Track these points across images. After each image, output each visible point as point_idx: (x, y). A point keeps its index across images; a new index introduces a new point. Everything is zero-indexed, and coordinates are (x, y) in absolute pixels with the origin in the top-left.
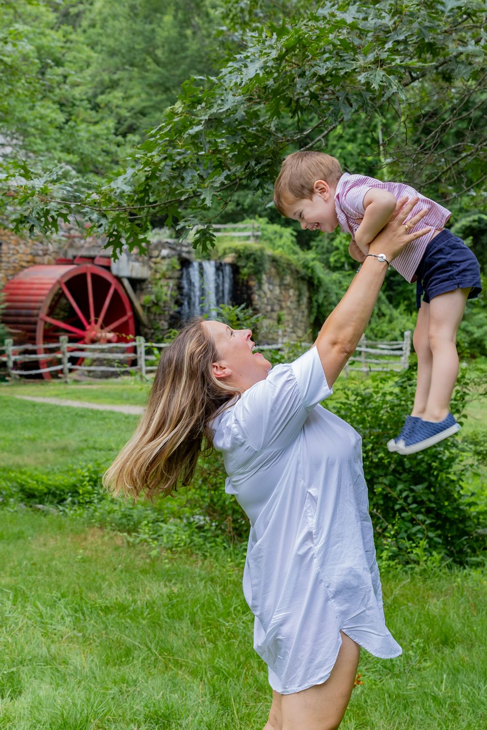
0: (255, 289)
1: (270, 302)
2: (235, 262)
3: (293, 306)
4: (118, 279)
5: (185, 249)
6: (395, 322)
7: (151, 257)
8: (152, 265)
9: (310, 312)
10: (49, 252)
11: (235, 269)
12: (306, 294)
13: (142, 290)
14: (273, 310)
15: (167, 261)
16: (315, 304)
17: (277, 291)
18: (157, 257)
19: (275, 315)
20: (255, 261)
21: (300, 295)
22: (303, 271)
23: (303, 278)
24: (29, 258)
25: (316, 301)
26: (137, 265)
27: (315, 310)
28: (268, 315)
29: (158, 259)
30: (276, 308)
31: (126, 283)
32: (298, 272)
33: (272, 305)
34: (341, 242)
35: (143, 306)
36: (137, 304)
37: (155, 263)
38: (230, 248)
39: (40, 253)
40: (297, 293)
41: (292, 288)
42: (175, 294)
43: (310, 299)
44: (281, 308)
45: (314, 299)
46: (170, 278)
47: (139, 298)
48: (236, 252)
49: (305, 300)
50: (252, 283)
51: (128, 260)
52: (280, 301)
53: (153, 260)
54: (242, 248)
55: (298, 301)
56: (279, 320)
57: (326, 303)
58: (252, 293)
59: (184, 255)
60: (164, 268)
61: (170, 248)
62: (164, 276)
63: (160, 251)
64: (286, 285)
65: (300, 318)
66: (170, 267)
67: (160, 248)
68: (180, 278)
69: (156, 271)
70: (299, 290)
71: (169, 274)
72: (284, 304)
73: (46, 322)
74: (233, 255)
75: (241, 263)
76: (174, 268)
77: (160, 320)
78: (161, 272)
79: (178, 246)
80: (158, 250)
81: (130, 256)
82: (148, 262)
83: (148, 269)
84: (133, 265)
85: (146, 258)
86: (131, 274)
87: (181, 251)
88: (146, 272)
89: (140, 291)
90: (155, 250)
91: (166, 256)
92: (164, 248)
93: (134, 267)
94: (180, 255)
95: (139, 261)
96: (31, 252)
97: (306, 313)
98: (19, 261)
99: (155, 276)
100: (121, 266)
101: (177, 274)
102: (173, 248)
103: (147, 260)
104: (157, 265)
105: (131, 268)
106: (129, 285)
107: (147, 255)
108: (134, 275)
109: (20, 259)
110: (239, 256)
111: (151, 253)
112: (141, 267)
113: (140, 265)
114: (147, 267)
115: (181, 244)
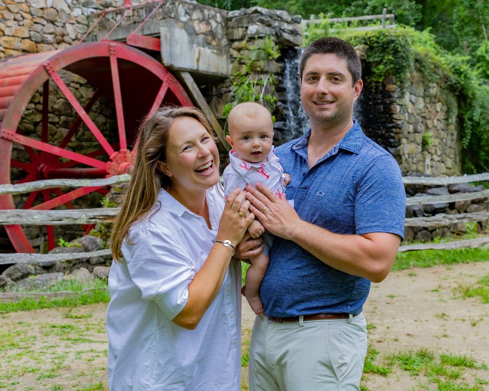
0: (396, 95)
1: (413, 120)
2: (365, 57)
3: (441, 125)
4: (175, 73)
5: (285, 26)
7: (232, 41)
8: (235, 53)
9: (461, 136)
10: (66, 38)
11: (367, 69)
12: (455, 112)
13: (220, 96)
14: (416, 131)
15: (259, 43)
16: (469, 123)
17: (421, 104)
18: (241, 39)
19: (419, 138)
20: (396, 52)
21: (448, 112)
22: (454, 78)
23: (452, 88)
24: (27, 44)
25: (471, 119)
26: (207, 51)
27: (468, 132)
28: (411, 137)
29: (244, 43)
30: (421, 127)
31: (189, 80)
32: (446, 78)
33: (415, 124)
37: (239, 50)
38: (355, 37)
39: (50, 38)
40: (445, 108)
41: (439, 101)
43: (461, 120)
45: (466, 117)
46: (263, 72)
47: (215, 109)
48: (366, 43)
49: (453, 119)
50: (391, 87)
51: (191, 42)
52: (424, 118)
53: (236, 44)
55: (447, 119)
56: (424, 143)
57: (482, 122)
58: (392, 103)
59: (286, 36)
60: (253, 56)
61: (262, 22)
62: (254, 70)
63: (247, 28)
64: (430, 96)
65: (449, 142)
66: (263, 54)
67: (245, 21)
68: (281, 74)
69: (241, 63)
70: (447, 104)
71: (261, 65)
72: (429, 122)
75: (374, 58)
76: (269, 55)
78: (249, 62)
79: (275, 20)
80: (242, 27)
81: (194, 35)
82: (227, 49)
83: (227, 59)
84: (199, 50)
85: (224, 42)
86: (198, 65)
87: (281, 29)
88: (225, 66)
89: (218, 97)
90: (238, 27)
91: (255, 34)
92: (251, 22)
93: (202, 54)
94: (277, 36)
95: (210, 46)
96: (30, 35)
97: (455, 137)
98: (5, 48)
99: (239, 70)
100: (177, 49)
101: (275, 67)
102: (268, 23)
103: (225, 46)
104: (242, 52)
105: (197, 55)
106: (195, 86)
107: (225, 37)
108: (203, 68)
109: (6, 45)
110: (371, 48)
111: (232, 33)
112: (215, 57)
113: (213, 52)
114: (225, 57)
115: (281, 18)
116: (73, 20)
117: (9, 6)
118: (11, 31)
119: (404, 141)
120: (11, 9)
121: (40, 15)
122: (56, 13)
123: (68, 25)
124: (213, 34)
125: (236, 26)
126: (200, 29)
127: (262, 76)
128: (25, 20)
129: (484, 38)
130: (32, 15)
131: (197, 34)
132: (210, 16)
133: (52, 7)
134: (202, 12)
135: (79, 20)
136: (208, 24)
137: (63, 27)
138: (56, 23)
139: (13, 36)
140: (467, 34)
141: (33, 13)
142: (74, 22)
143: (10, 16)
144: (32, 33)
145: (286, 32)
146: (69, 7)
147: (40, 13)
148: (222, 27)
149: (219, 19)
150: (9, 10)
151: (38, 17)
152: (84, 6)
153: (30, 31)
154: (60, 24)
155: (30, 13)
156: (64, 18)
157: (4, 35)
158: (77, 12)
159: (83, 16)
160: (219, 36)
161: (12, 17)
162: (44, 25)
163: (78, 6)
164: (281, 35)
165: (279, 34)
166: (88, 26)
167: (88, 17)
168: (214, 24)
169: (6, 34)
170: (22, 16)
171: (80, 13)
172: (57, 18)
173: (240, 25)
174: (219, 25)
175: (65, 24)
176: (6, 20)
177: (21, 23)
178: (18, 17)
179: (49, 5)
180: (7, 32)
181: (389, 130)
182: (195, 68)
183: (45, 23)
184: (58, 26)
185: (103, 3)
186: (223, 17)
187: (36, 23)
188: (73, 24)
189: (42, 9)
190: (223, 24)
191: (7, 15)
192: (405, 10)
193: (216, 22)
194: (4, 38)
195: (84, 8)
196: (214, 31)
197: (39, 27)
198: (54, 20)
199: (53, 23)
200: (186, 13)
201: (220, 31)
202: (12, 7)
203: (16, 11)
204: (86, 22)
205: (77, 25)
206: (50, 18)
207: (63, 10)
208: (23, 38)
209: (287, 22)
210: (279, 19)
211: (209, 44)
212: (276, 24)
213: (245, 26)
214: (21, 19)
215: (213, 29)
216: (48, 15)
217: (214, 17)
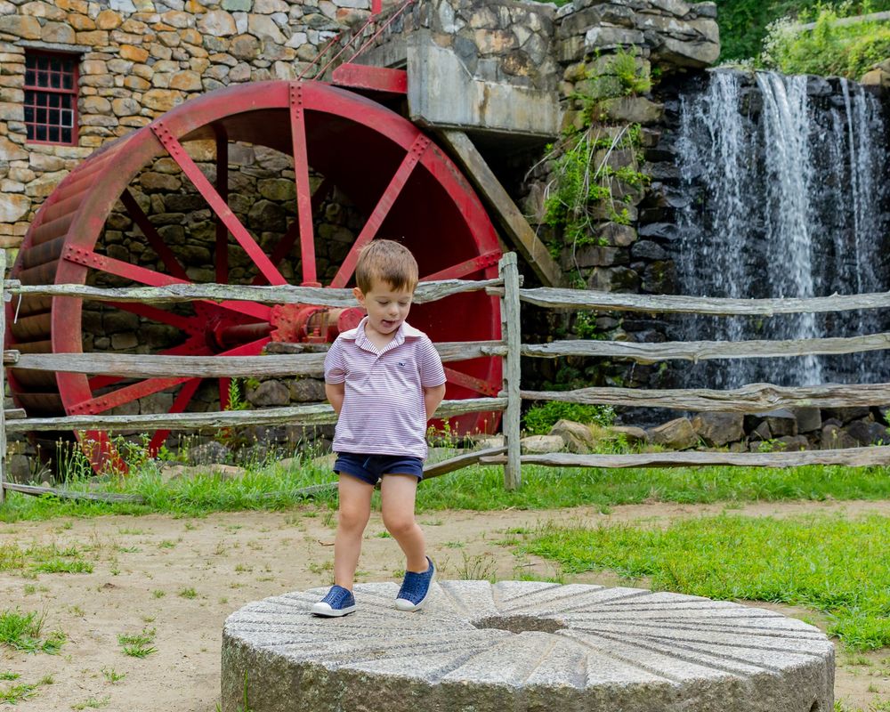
4: (436, 134)
5: (673, 25)
7: (564, 64)
8: (568, 90)
18: (577, 60)
26: (506, 87)
29: (581, 66)
31: (464, 147)
37: (574, 81)
38: (876, 43)
42: (637, 175)
46: (611, 121)
51: (468, 73)
53: (570, 70)
59: (673, 45)
60: (595, 90)
61: (614, 19)
62: (595, 118)
63: (584, 35)
66: (613, 84)
67: (581, 21)
69: (575, 107)
71: (610, 108)
76: (627, 85)
77: (590, 267)
78: (586, 103)
79: (646, 13)
80: (578, 35)
81: (475, 59)
82: (552, 81)
83: (554, 102)
84: (486, 89)
85: (548, 68)
86: (482, 117)
87: (662, 33)
88: (547, 116)
89: (541, 181)
90: (572, 36)
91: (595, 46)
92: (590, 21)
93: (493, 95)
94: (652, 46)
95: (513, 78)
96: (203, 85)
98: (155, 111)
99: (572, 123)
100: (435, 87)
101: (644, 109)
102: (627, 21)
103: (549, 76)
104: (578, 84)
105: (481, 97)
106: (479, 157)
107: (549, 58)
108: (494, 120)
109: (156, 106)
111: (562, 50)
112: (523, 98)
113: (519, 90)
114: (548, 98)
115: (662, 10)
116: (289, 54)
117: (161, 34)
118: (166, 80)
120: (166, 40)
121: (223, 48)
122: (255, 43)
123: (278, 64)
124: (520, 55)
125: (568, 35)
126: (489, 46)
127: (610, 130)
128: (193, 59)
130: (208, 50)
131: (483, 56)
132: (514, 20)
133: (247, 33)
134: (494, 11)
135: (301, 52)
136: (509, 33)
137: (269, 68)
138: (256, 62)
139: (169, 89)
141: (209, 45)
142: (292, 58)
143: (164, 53)
144: (207, 82)
145: (673, 37)
146: (281, 30)
147: (224, 45)
148: (543, 38)
149: (535, 22)
150: (163, 43)
151: (219, 52)
152: (312, 27)
153: (202, 78)
154: (263, 64)
155: (203, 45)
156: (272, 53)
157: (153, 87)
158: (298, 39)
159: (310, 46)
160: (535, 58)
161: (169, 53)
162: (231, 67)
163: (301, 28)
164: (663, 45)
165: (657, 42)
166: (319, 64)
167: (318, 48)
168: (522, 35)
169: (156, 85)
170: (187, 52)
171: (305, 41)
172: (258, 52)
173: (574, 32)
174: (536, 35)
175: (273, 62)
176: (156, 60)
177: (186, 65)
178: (180, 53)
179: (241, 30)
180: (158, 81)
182: (477, 121)
183: (233, 62)
184: (258, 68)
185: (350, 19)
186: (544, 19)
187: (215, 63)
188: (290, 62)
189: (227, 37)
190: (545, 33)
191: (158, 50)
193: (530, 29)
194: (153, 93)
195: (311, 32)
196: (524, 48)
197: (221, 71)
198: (251, 55)
199: (249, 61)
200: (457, 16)
201: (536, 47)
202: (166, 37)
203: (176, 42)
204: (315, 57)
205: (297, 62)
206: (243, 53)
207: (268, 38)
208: (190, 92)
209: (679, 18)
210: (659, 12)
211: (509, 74)
212: (649, 22)
213: (581, 31)
214: (185, 57)
215: (521, 44)
216: (238, 47)
217: (523, 21)
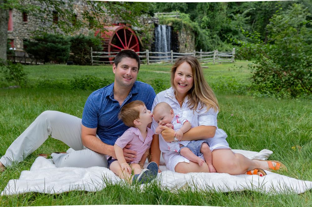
0: (179, 35)
1: (183, 40)
2: (172, 25)
3: (190, 41)
4: (134, 31)
5: (156, 21)
6: (223, 47)
7: (145, 23)
8: (145, 26)
9: (195, 44)
10: (109, 21)
11: (172, 28)
12: (194, 37)
14: (184, 43)
15: (150, 25)
16: (197, 41)
17: (185, 36)
18: (147, 23)
19: (184, 44)
20: (179, 25)
21: (192, 37)
22: (194, 29)
23: (193, 32)
24: (103, 23)
25: (198, 40)
27: (197, 43)
28: (182, 44)
29: (147, 24)
30: (185, 42)
31: (137, 32)
32: (192, 29)
33: (184, 41)
34: (205, 19)
35: (142, 41)
36: (140, 40)
38: (170, 21)
39: (106, 22)
40: (191, 37)
41: (190, 35)
42: (153, 36)
43: (195, 40)
44: (186, 42)
45: (197, 39)
46: (151, 31)
47: (140, 38)
49: (194, 39)
50: (178, 33)
52: (186, 39)
53: (146, 24)
54: (175, 20)
55: (192, 39)
56: (186, 46)
57: (201, 40)
58: (178, 37)
59: (156, 23)
60: (149, 27)
61: (151, 20)
62: (149, 30)
63: (148, 21)
64: (188, 34)
65: (192, 45)
66: (151, 27)
68: (154, 31)
69: (146, 28)
70: (192, 35)
71: (151, 29)
72: (187, 40)
73: (111, 46)
74: (171, 23)
75: (174, 26)
76: (153, 27)
77: (148, 45)
85: (143, 24)
90: (146, 21)
91: (150, 23)
92: (149, 20)
94: (154, 23)
97: (194, 44)
101: (154, 29)
104: (147, 26)
110: (173, 23)
119: (181, 45)
129: (204, 15)
140: (200, 13)
181: (177, 43)
186: (143, 18)
192: (183, 5)
217: (141, 19)
